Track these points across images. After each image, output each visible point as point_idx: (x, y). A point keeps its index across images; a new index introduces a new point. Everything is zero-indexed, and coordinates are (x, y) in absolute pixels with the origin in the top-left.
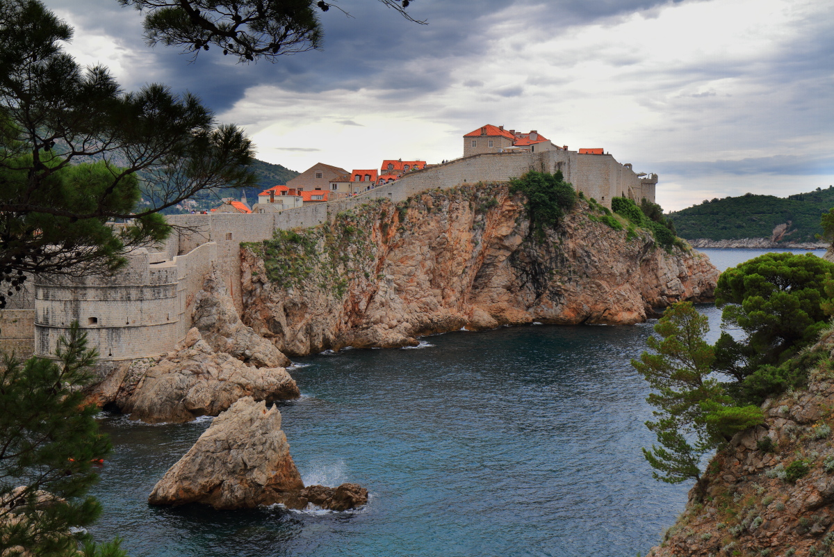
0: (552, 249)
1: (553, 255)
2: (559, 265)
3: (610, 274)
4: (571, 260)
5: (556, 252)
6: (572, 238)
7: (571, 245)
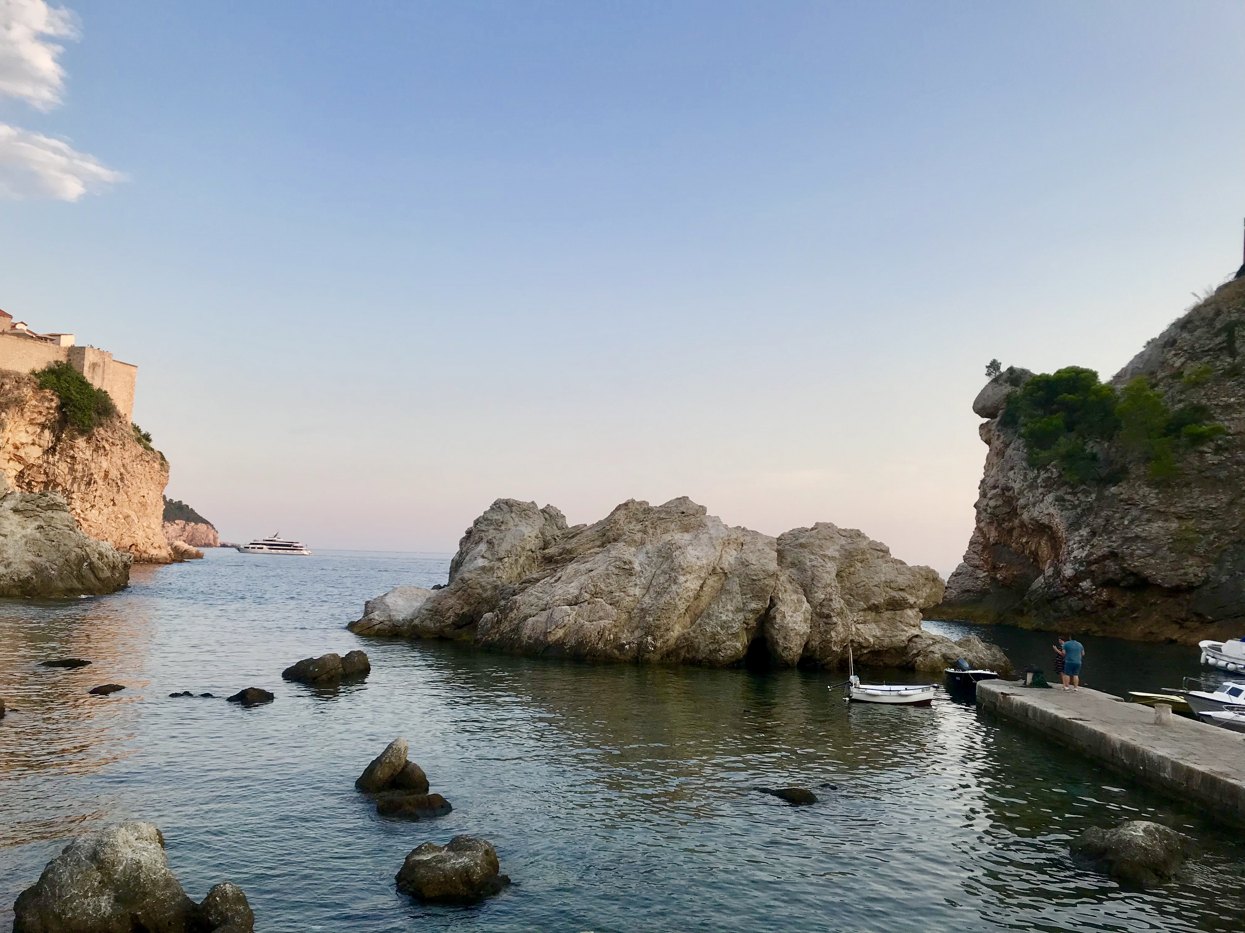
0: (79, 467)
1: (78, 475)
2: (83, 487)
3: (141, 503)
4: (100, 482)
5: (84, 471)
6: (106, 455)
7: (105, 465)
